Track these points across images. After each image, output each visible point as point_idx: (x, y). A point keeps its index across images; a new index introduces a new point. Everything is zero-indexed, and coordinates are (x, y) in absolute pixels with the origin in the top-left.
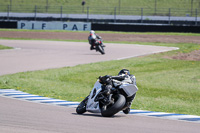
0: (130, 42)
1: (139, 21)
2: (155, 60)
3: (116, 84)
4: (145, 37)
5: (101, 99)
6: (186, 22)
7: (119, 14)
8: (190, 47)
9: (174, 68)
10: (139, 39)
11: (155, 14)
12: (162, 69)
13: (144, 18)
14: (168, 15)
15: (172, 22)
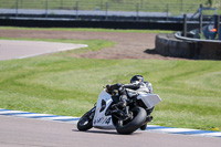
0: (33, 38)
1: (43, 16)
2: (61, 58)
3: (131, 95)
4: (49, 33)
5: (115, 112)
6: (95, 17)
7: (21, 7)
8: (99, 44)
9: (83, 67)
10: (43, 35)
11: (61, 8)
12: (68, 69)
13: (49, 12)
14: (76, 9)
15: (80, 16)
